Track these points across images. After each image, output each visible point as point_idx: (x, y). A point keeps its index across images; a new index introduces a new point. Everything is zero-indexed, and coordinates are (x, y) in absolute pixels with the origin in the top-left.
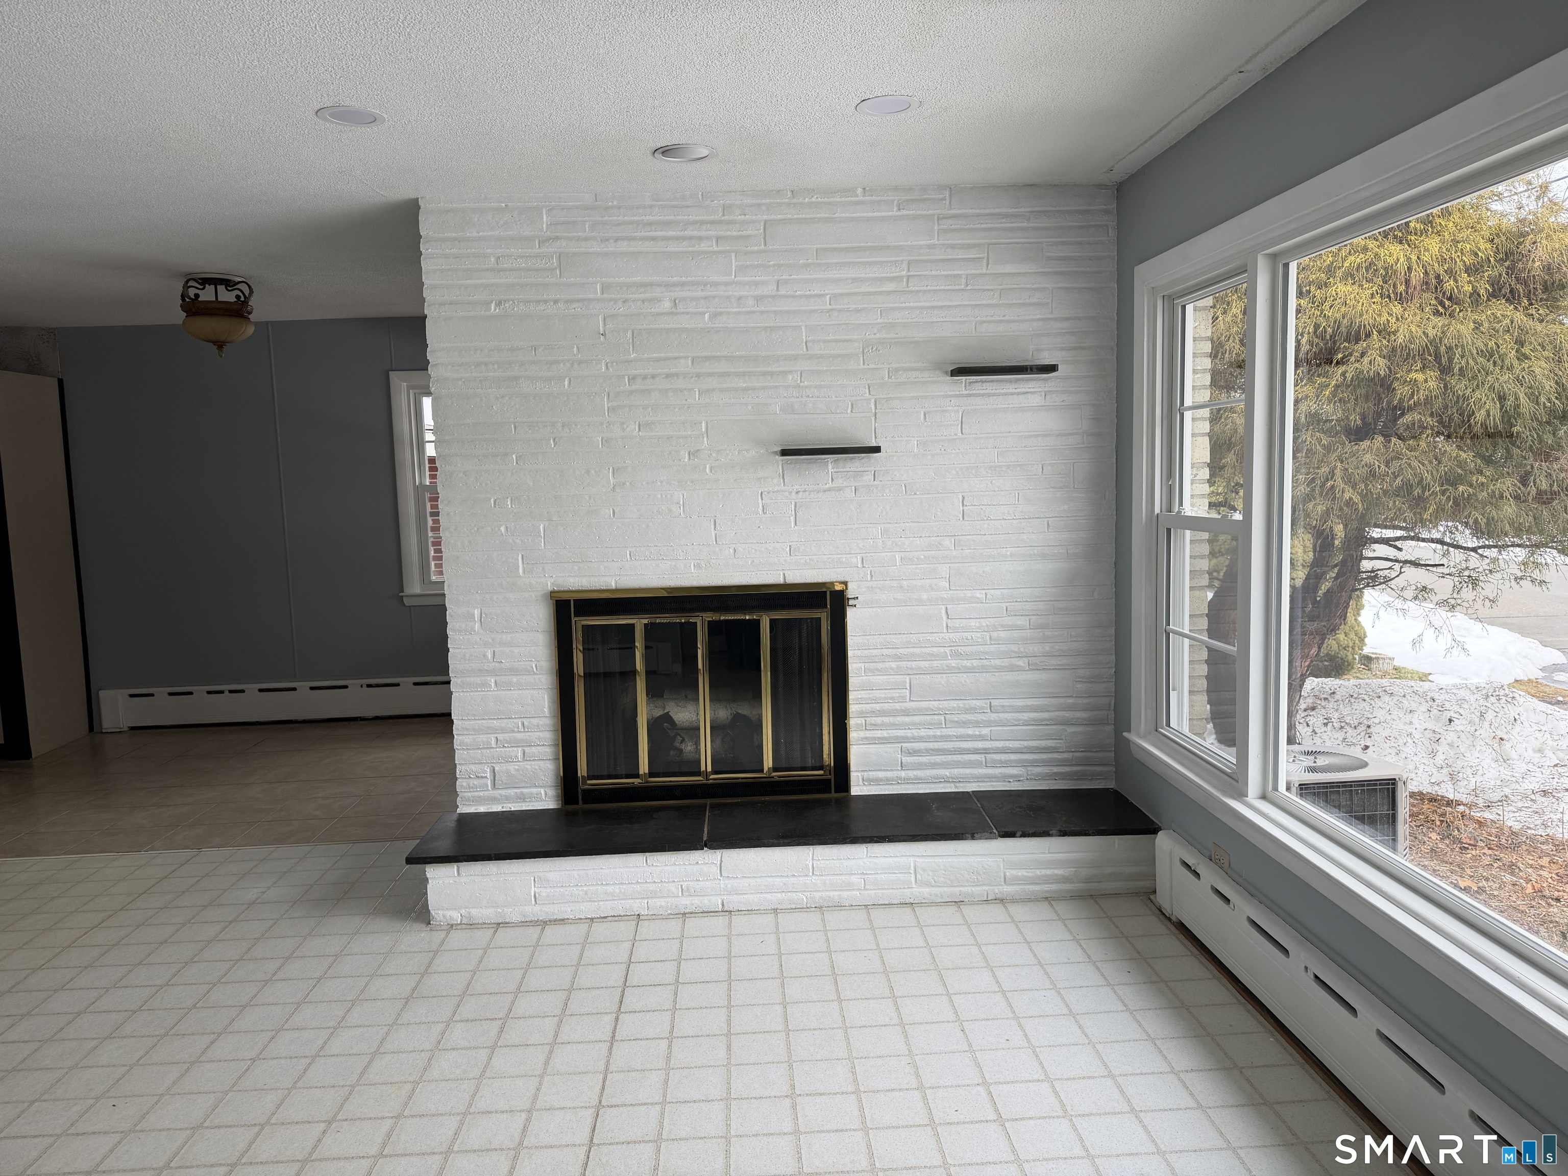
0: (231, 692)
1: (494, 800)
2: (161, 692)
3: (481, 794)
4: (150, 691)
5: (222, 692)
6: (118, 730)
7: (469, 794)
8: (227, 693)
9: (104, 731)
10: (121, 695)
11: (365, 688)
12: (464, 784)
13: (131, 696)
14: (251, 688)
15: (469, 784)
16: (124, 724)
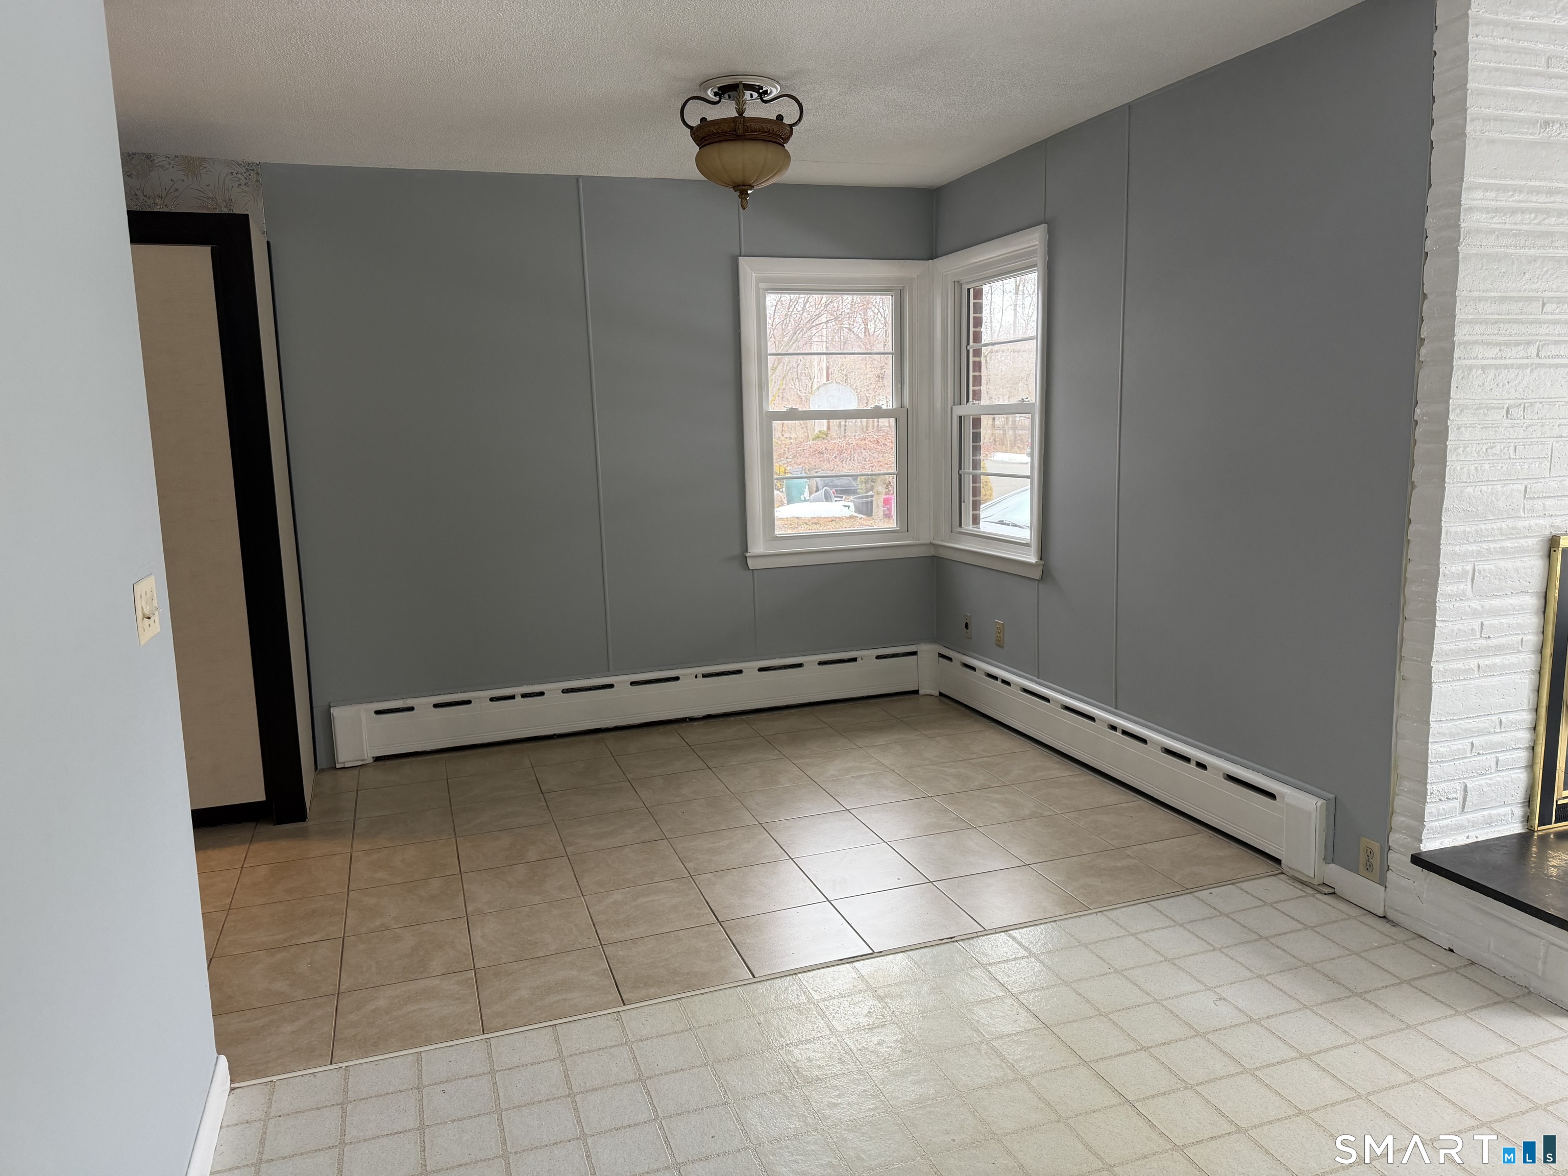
0: (524, 696)
1: (1460, 828)
2: (424, 703)
3: (1448, 821)
4: (409, 702)
5: (513, 697)
6: (360, 763)
7: (1437, 823)
8: (518, 698)
9: (338, 766)
10: (365, 711)
11: (700, 679)
12: (1433, 810)
13: (378, 712)
14: (553, 688)
15: (1438, 810)
16: (369, 754)
